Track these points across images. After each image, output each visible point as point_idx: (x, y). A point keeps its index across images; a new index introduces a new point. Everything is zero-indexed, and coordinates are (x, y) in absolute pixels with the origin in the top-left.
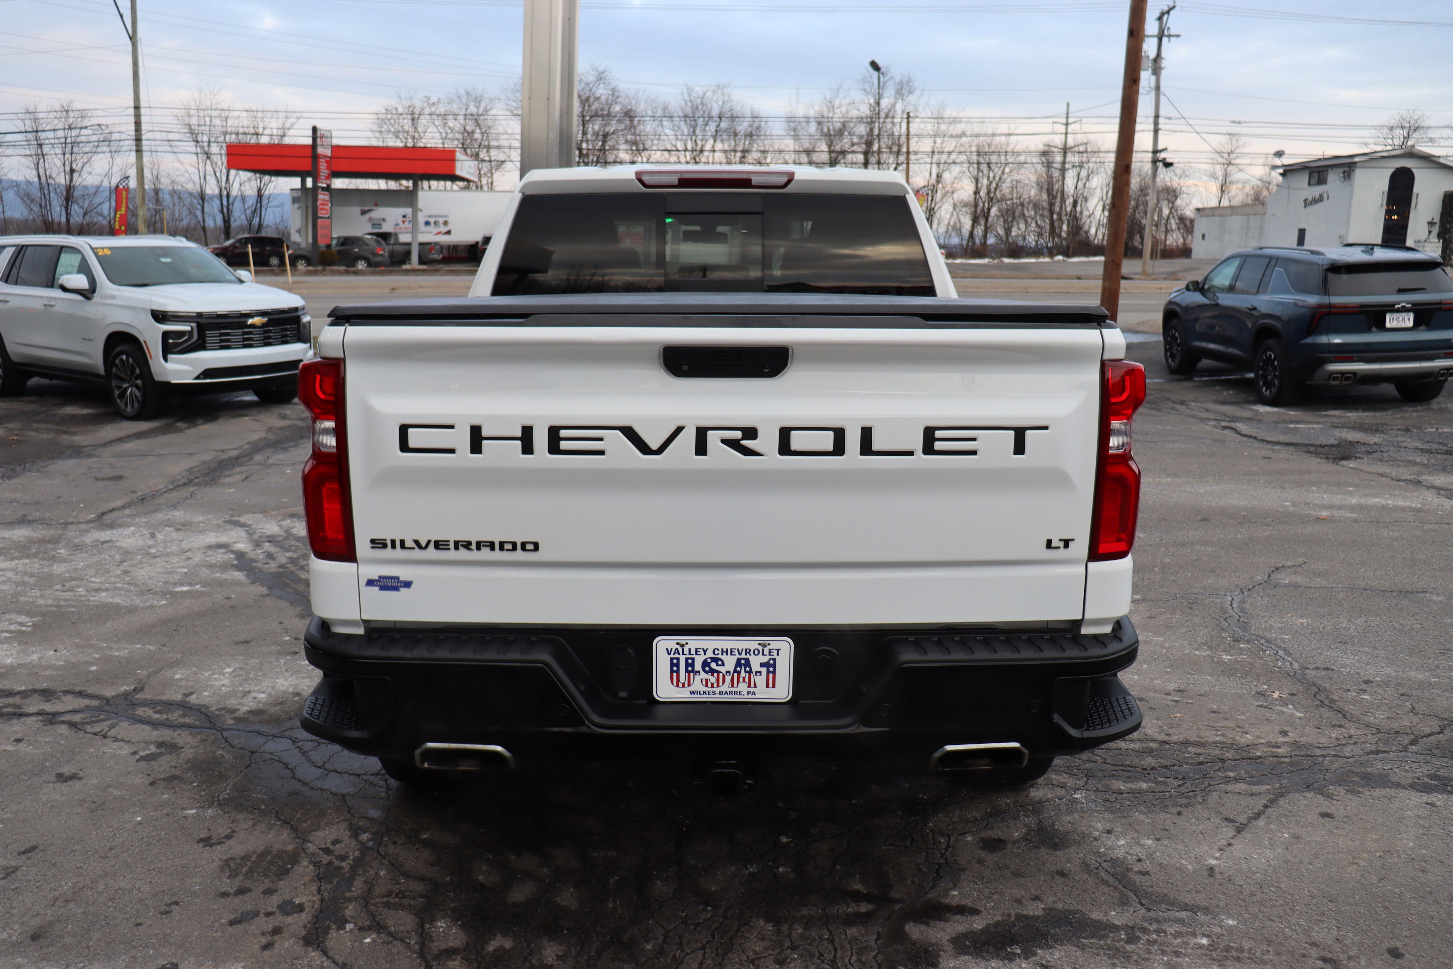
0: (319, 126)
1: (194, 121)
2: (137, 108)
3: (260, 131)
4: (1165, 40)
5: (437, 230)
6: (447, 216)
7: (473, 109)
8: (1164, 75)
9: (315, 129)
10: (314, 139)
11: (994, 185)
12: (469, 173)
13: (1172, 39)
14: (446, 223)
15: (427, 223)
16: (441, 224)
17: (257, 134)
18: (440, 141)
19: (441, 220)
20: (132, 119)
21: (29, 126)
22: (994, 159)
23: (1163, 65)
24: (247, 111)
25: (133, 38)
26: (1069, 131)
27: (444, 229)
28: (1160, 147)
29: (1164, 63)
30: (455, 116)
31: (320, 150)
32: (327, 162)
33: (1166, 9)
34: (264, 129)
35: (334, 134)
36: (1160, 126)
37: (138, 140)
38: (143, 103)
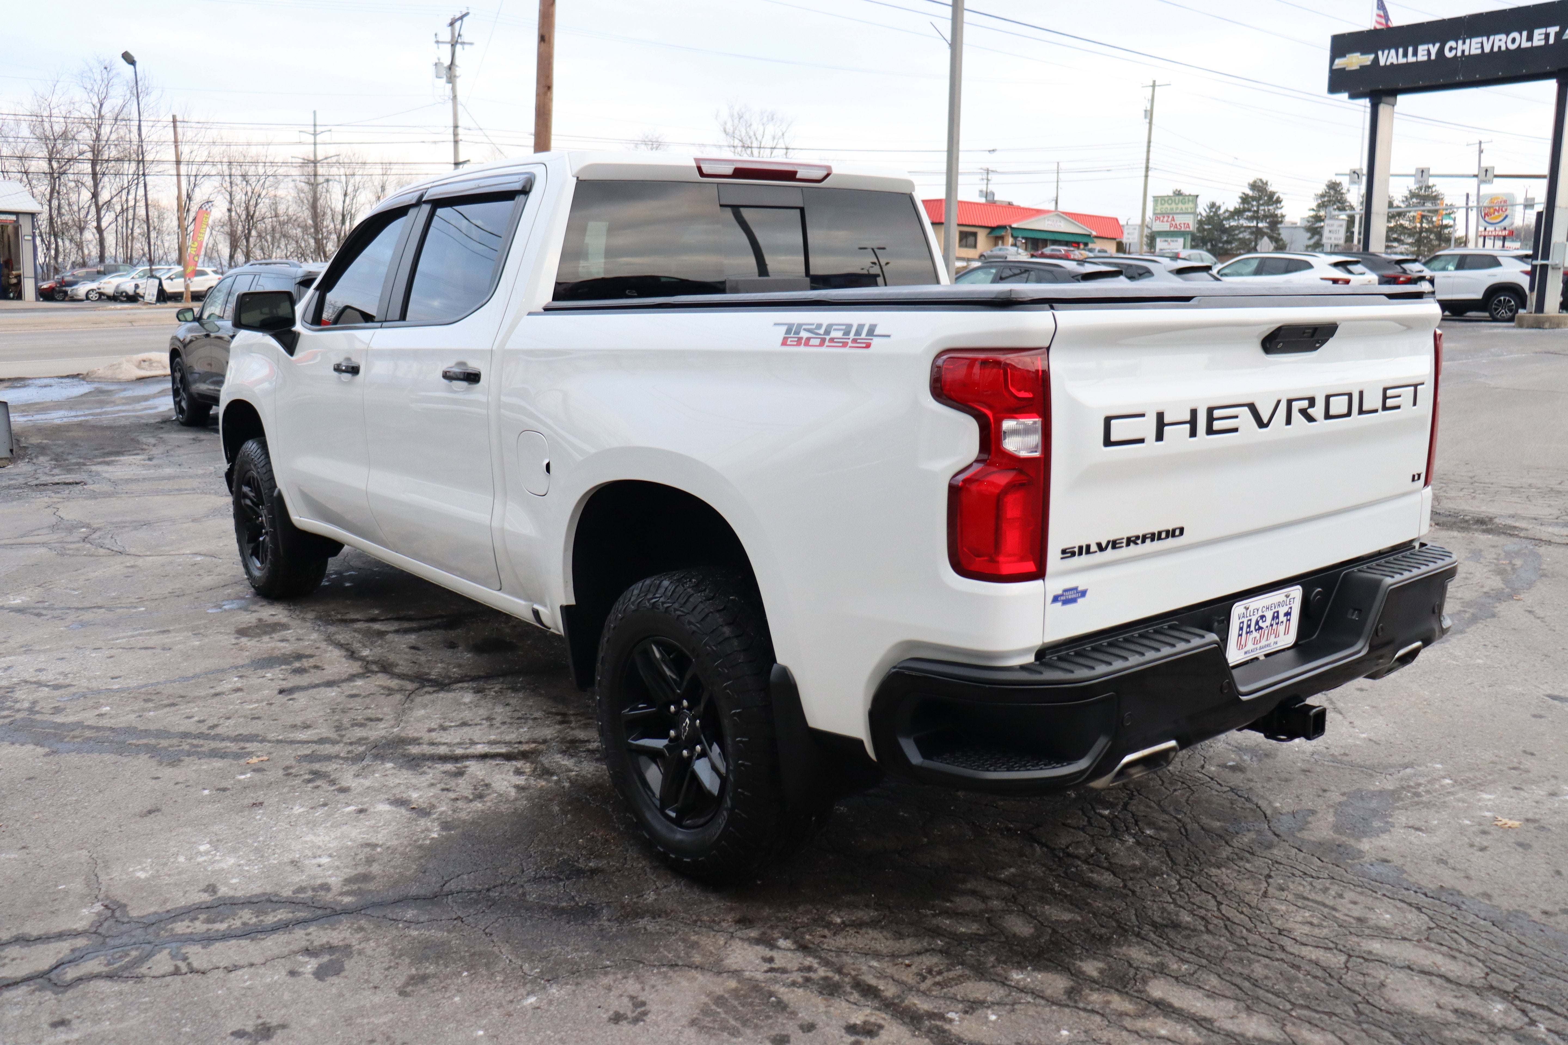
4: (458, 47)
8: (459, 82)
11: (253, 202)
13: (466, 46)
22: (251, 170)
23: (458, 74)
26: (318, 141)
28: (461, 160)
29: (458, 71)
33: (458, 15)
36: (460, 137)
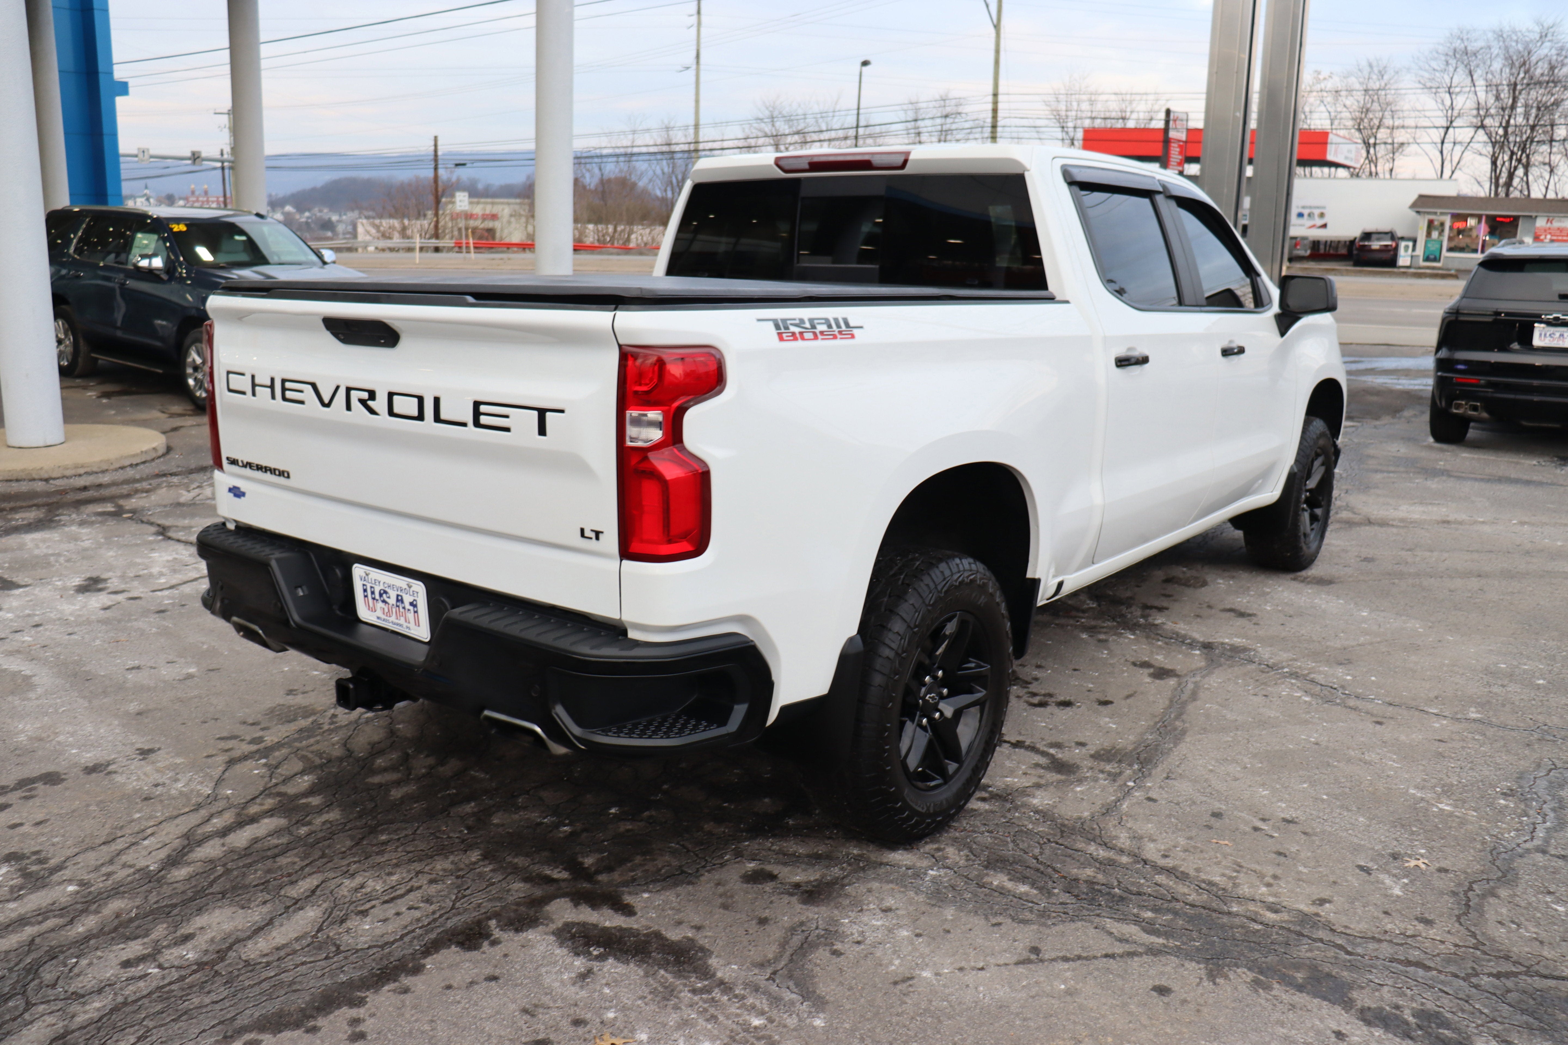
0: (1172, 108)
1: (1062, 107)
2: (995, 95)
3: (1128, 114)
5: (1311, 223)
6: (1324, 208)
7: (1374, 85)
9: (1168, 112)
10: (1167, 122)
12: (1346, 158)
14: (1322, 215)
15: (1300, 215)
16: (1316, 217)
17: (1124, 119)
18: (1329, 122)
19: (1317, 212)
20: (990, 107)
21: (911, 116)
24: (1116, 94)
25: (997, 27)
27: (1320, 222)
30: (1350, 91)
31: (1172, 134)
32: (1180, 146)
34: (1132, 112)
35: (1191, 116)
37: (994, 126)
38: (1001, 90)
